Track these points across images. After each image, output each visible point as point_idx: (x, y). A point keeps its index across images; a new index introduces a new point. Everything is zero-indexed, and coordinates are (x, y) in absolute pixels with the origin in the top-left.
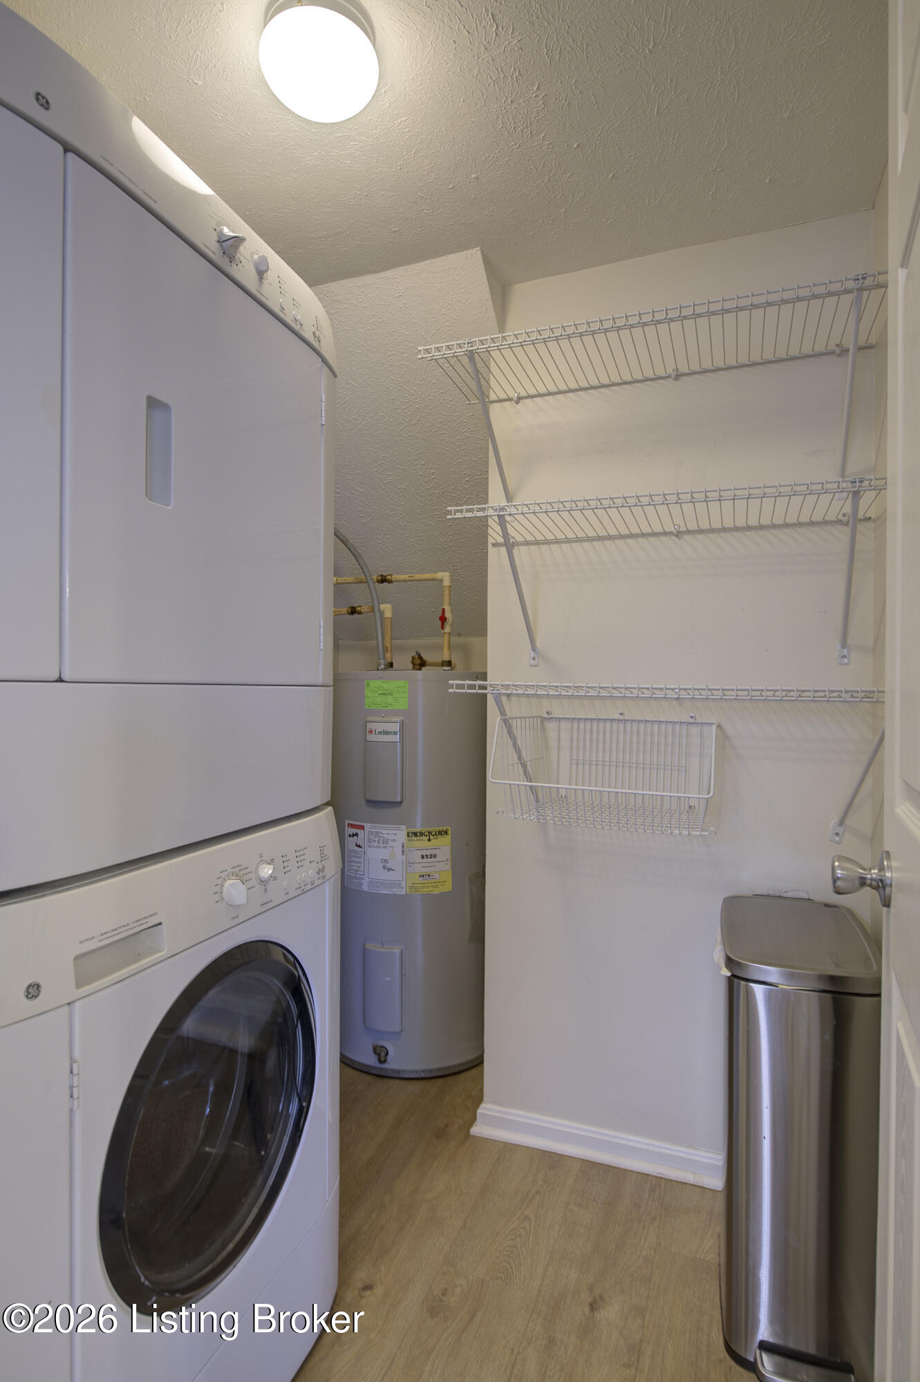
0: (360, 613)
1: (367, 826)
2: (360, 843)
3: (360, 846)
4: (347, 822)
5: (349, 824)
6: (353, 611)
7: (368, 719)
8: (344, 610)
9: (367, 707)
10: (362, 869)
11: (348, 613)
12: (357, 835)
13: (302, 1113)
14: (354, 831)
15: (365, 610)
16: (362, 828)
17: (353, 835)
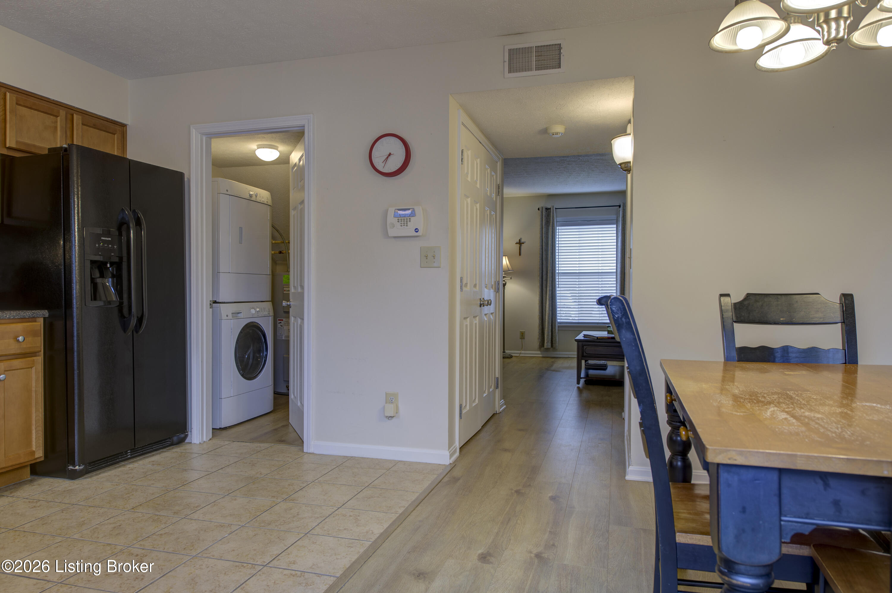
0: (283, 253)
1: (284, 319)
2: (282, 325)
3: (282, 326)
4: (278, 319)
5: (278, 320)
6: (280, 252)
7: (284, 287)
8: (277, 252)
9: (284, 283)
10: (282, 333)
11: (279, 253)
12: (281, 322)
13: (265, 361)
14: (280, 321)
15: (285, 252)
16: (282, 320)
17: (280, 323)
